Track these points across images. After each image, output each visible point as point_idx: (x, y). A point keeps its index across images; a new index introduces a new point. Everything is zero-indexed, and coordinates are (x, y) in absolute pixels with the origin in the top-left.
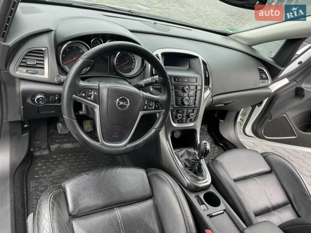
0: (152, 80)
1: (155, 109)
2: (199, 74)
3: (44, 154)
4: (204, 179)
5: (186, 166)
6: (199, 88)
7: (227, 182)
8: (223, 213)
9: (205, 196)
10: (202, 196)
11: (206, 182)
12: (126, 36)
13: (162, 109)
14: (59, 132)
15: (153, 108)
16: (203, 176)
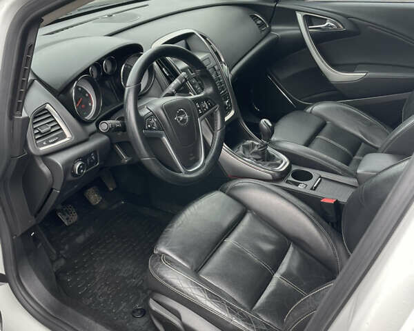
0: (181, 80)
1: (210, 108)
2: (207, 52)
3: (61, 267)
4: (282, 162)
5: (257, 160)
6: (216, 67)
7: (301, 151)
8: (321, 181)
9: (294, 176)
10: (291, 178)
11: (286, 163)
12: (128, 44)
13: (215, 105)
14: (66, 223)
15: (207, 108)
16: (278, 160)
